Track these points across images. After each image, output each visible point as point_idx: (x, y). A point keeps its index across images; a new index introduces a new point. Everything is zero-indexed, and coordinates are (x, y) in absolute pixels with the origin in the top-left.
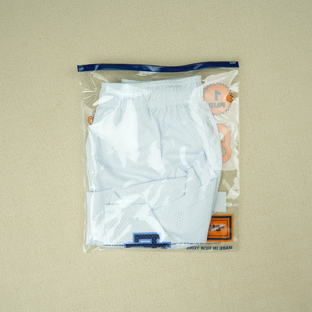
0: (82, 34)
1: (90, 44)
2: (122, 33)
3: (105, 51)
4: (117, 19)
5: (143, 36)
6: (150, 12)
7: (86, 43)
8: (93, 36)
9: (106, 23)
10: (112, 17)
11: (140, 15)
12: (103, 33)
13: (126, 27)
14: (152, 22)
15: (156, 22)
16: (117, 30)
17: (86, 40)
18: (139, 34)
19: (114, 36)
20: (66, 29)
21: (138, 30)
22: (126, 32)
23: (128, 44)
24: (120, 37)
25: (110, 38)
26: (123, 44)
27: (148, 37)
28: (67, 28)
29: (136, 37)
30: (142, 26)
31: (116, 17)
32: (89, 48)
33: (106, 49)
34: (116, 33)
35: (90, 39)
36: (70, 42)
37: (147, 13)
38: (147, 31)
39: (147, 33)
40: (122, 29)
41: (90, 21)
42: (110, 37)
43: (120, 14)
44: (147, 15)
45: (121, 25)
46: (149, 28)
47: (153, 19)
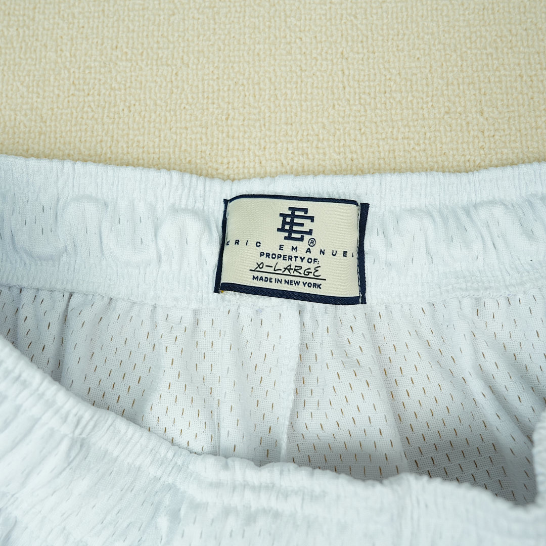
0: (185, 58)
1: (211, 106)
2: (367, 90)
3: (273, 151)
4: (358, 29)
5: (464, 123)
6: (514, 32)
7: (190, 100)
8: (232, 75)
9: (302, 35)
10: (338, 17)
11: (468, 34)
12: (279, 74)
13: (393, 71)
14: (519, 72)
15: (534, 78)
16: (346, 72)
17: (197, 86)
18: (447, 113)
19: (330, 97)
20: (118, 20)
21: (443, 95)
22: (388, 90)
23: (387, 148)
24: (354, 108)
25: (306, 100)
26: (364, 142)
27: (486, 134)
28: (124, 20)
29: (431, 122)
30: (467, 80)
31: (355, 22)
32: (198, 123)
33: (280, 145)
34: (341, 85)
35: (216, 88)
36: (119, 79)
37: (499, 34)
38: (485, 108)
39: (486, 115)
40: (372, 77)
41: (233, 10)
42: (309, 97)
43: (374, 11)
44: (495, 41)
45: (371, 55)
46: (499, 96)
47: (522, 62)
